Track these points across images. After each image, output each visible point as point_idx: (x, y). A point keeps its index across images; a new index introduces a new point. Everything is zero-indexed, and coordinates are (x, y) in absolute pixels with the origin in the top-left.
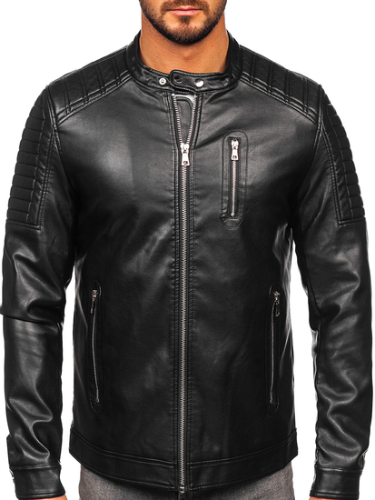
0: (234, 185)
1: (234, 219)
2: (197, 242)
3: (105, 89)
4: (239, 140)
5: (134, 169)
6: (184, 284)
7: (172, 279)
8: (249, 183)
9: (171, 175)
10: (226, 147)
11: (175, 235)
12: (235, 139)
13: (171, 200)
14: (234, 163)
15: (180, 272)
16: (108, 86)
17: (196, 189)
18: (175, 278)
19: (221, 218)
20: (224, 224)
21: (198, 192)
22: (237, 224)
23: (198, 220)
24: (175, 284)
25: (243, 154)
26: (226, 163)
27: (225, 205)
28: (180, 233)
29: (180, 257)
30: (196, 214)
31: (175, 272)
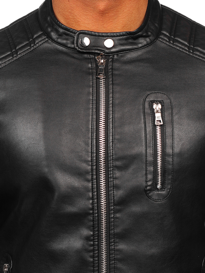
0: (159, 153)
1: (161, 191)
2: (118, 215)
3: (16, 52)
4: (161, 102)
5: (46, 136)
6: (104, 256)
7: (90, 251)
8: (177, 150)
9: (87, 144)
10: (147, 111)
11: (93, 209)
12: (157, 102)
13: (87, 173)
14: (158, 128)
15: (99, 246)
16: (20, 49)
17: (117, 159)
18: (93, 250)
19: (146, 191)
20: (150, 197)
21: (118, 163)
22: (164, 197)
23: (119, 194)
24: (93, 257)
25: (167, 118)
26: (149, 129)
27: (150, 177)
28: (99, 206)
29: (99, 230)
30: (116, 187)
31: (93, 245)
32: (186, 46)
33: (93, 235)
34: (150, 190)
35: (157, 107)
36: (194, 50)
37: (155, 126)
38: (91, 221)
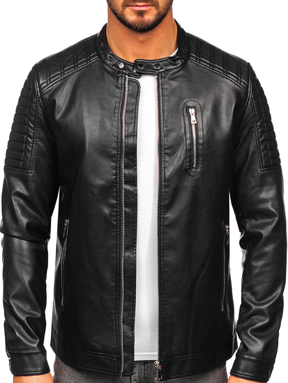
32: (208, 63)
33: (116, 204)
34: (189, 169)
35: (192, 111)
36: (214, 67)
37: (191, 125)
38: (115, 192)
